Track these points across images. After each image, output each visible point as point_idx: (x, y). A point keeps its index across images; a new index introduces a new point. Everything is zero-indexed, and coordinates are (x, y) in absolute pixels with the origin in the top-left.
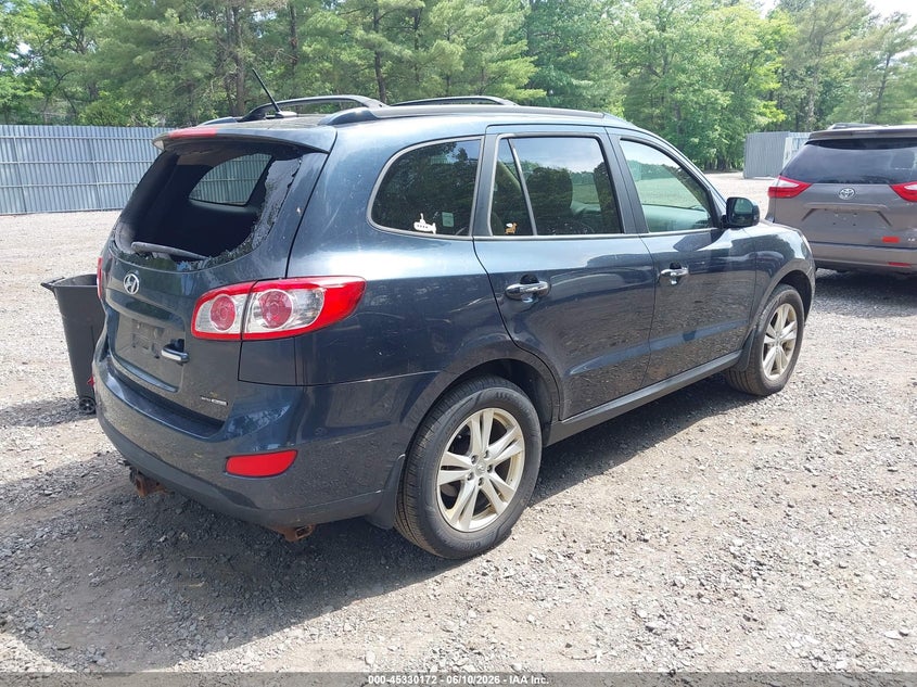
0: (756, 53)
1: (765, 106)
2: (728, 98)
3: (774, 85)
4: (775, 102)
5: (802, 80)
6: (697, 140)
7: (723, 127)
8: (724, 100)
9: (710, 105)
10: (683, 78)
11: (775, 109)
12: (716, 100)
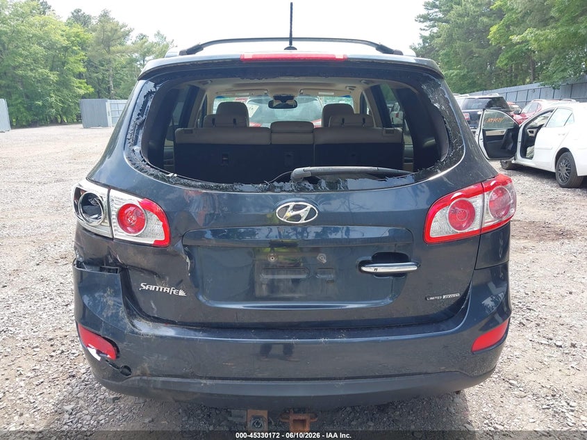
0: (66, 49)
1: (81, 83)
2: (55, 76)
3: (83, 70)
4: (85, 80)
5: (96, 67)
6: (40, 103)
7: (56, 95)
8: (53, 77)
9: (45, 80)
10: (21, 60)
11: (86, 85)
12: (48, 76)
